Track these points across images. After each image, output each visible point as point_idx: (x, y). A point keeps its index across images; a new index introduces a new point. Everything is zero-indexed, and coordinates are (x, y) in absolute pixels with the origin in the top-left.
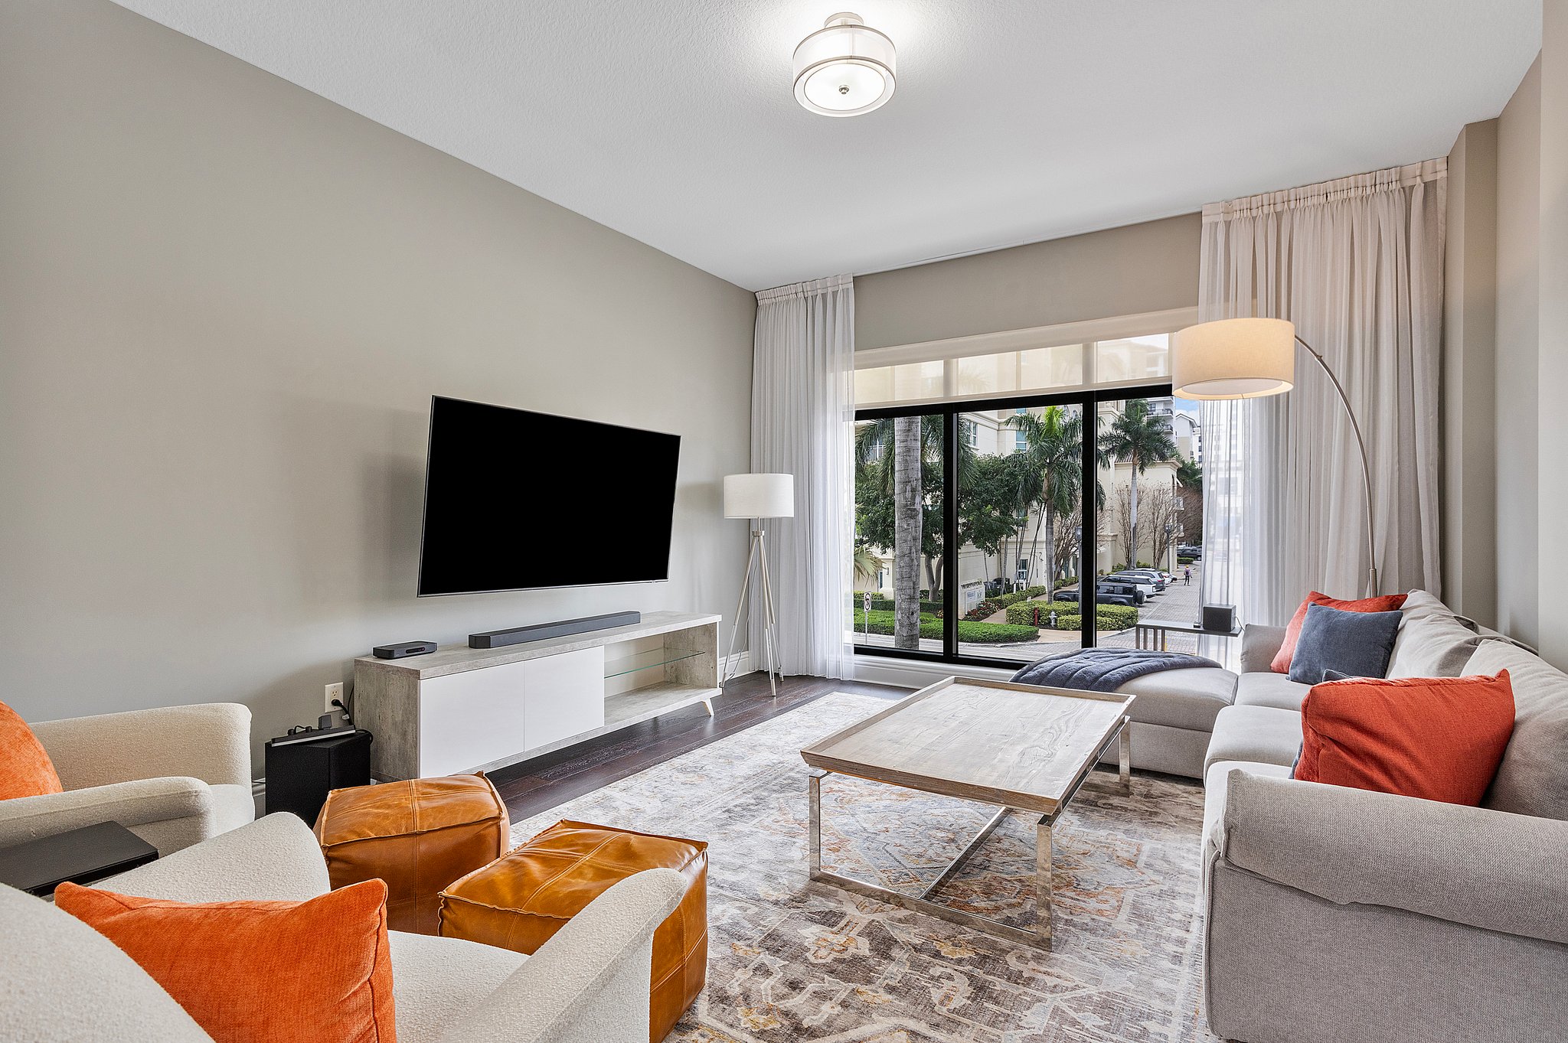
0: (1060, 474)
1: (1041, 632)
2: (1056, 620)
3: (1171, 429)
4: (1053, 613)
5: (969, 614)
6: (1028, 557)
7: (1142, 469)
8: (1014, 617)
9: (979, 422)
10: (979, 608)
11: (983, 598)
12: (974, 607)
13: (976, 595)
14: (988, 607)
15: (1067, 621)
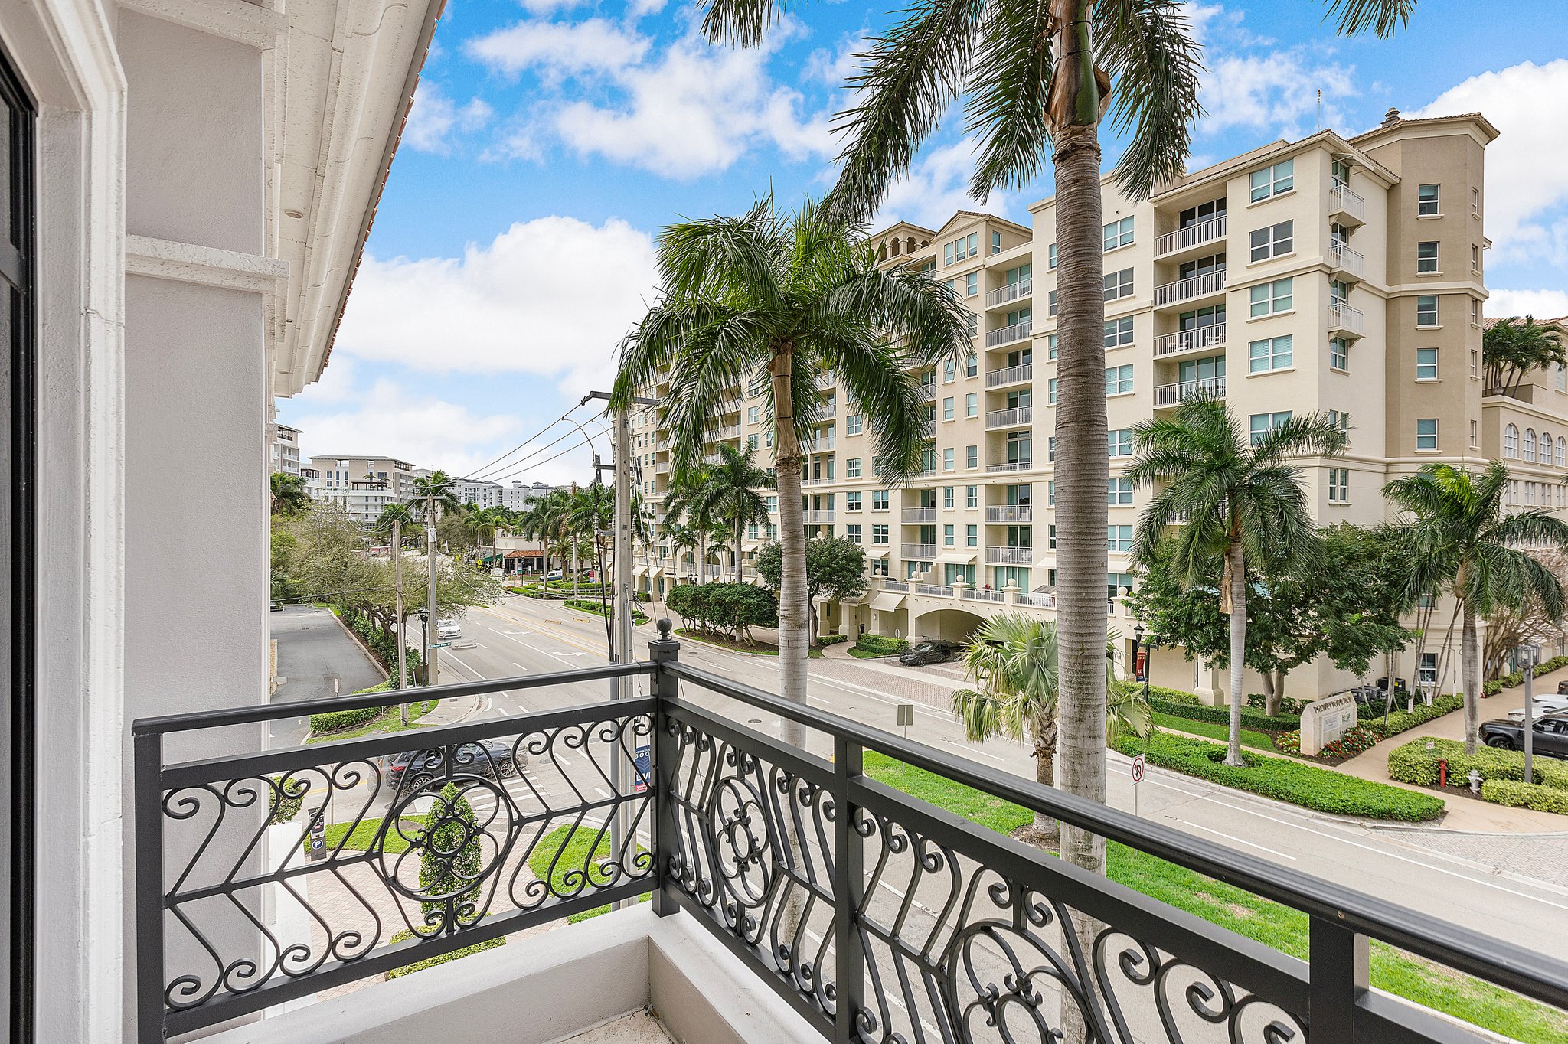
0: (1484, 567)
1: (1452, 802)
2: (1480, 784)
4: (1475, 772)
5: (1327, 748)
6: (1437, 650)
8: (1402, 770)
9: (1353, 467)
10: (1345, 739)
11: (1353, 721)
12: (1337, 738)
13: (1341, 719)
14: (1361, 738)
15: (1501, 792)
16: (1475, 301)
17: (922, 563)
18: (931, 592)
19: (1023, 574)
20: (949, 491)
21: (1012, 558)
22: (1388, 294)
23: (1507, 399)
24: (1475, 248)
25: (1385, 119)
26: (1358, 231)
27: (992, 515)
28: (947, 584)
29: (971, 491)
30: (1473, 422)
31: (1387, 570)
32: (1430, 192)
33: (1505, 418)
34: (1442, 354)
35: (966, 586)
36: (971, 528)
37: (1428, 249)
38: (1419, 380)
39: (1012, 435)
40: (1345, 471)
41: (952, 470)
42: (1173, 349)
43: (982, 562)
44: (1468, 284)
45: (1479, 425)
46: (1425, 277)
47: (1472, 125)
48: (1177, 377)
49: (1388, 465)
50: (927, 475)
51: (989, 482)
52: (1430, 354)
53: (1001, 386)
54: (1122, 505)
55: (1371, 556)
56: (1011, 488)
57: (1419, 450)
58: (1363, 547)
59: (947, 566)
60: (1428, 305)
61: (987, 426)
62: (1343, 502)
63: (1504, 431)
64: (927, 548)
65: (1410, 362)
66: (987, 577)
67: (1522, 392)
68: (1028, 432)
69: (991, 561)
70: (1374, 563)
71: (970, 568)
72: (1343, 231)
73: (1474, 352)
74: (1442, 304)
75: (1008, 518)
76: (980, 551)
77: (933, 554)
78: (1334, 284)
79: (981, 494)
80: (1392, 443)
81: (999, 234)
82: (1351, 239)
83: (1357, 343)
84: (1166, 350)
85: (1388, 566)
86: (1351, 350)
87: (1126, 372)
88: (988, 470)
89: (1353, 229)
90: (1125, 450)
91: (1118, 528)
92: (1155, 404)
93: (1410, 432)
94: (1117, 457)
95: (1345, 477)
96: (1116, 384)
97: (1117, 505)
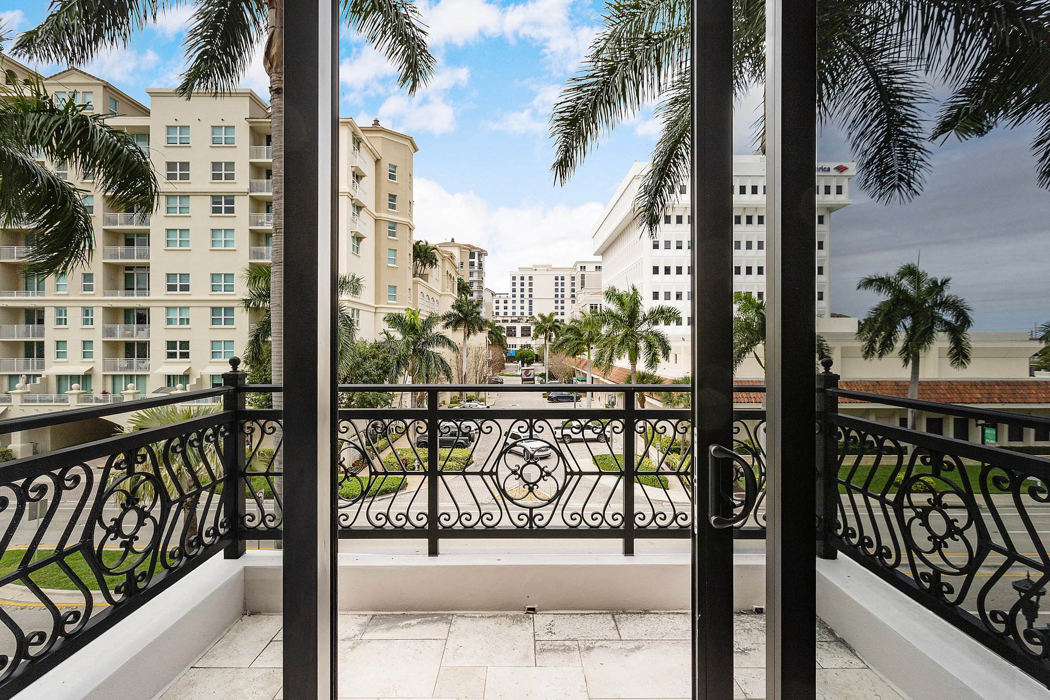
3: (482, 298)
5: (353, 465)
7: (469, 335)
9: (362, 309)
16: (410, 229)
17: (28, 376)
18: (40, 401)
19: (141, 381)
20: (61, 311)
21: (130, 367)
22: (376, 217)
23: (420, 280)
24: (410, 203)
25: (373, 123)
26: (363, 178)
27: (109, 332)
28: (59, 392)
29: (87, 311)
30: (409, 289)
31: (382, 364)
32: (393, 168)
33: (420, 289)
34: (398, 253)
35: (83, 393)
36: (87, 344)
37: (393, 197)
38: (389, 265)
39: (129, 268)
40: (358, 310)
41: (66, 293)
42: (262, 224)
43: (99, 371)
44: (407, 220)
45: (412, 290)
46: (392, 212)
47: (409, 141)
48: (264, 243)
49: (376, 308)
50: (33, 295)
51: (106, 305)
52: (393, 252)
53: (118, 227)
54: (226, 326)
55: (374, 357)
56: (128, 312)
57: (389, 302)
58: (370, 353)
59: (59, 378)
60: (393, 225)
61: (104, 258)
62: (357, 327)
63: (420, 296)
64: (33, 362)
65: (385, 255)
66: (104, 384)
67: (424, 277)
68: (146, 267)
69: (108, 370)
70: (376, 361)
71: (86, 378)
72: (357, 177)
73: (410, 255)
74: (398, 226)
75: (124, 335)
76: (97, 362)
77: (42, 366)
78: (353, 205)
79: (98, 316)
80: (378, 298)
81: (116, 101)
82: (361, 182)
83: (363, 240)
84: (257, 224)
85: (382, 362)
86: (361, 244)
87: (229, 234)
88: (104, 295)
89: (362, 177)
90: (229, 288)
91: (223, 342)
92: (250, 259)
93: (385, 292)
94: (223, 292)
95: (358, 314)
96: (221, 241)
97: (223, 326)
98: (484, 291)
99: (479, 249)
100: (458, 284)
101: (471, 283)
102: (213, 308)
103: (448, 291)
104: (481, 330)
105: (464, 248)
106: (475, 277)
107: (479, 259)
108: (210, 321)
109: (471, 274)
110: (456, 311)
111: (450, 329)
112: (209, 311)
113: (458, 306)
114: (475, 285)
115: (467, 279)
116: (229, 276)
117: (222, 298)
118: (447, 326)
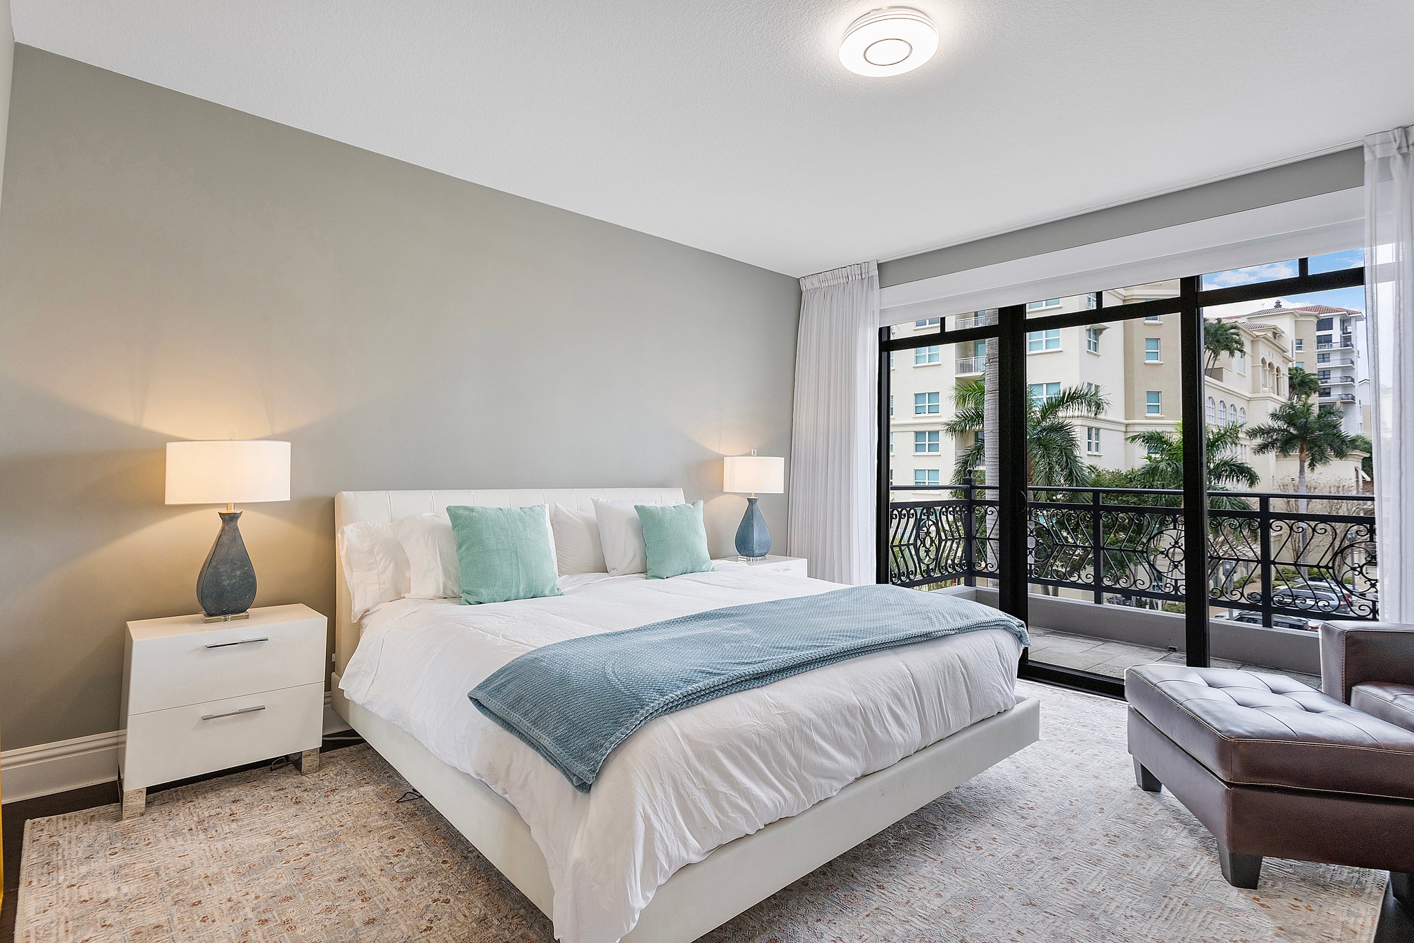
3: (1353, 398)
7: (1312, 465)
9: (1103, 427)
22: (1125, 297)
23: (1207, 378)
33: (1207, 392)
34: (1162, 343)
38: (1147, 362)
40: (1098, 429)
48: (972, 352)
49: (1127, 425)
52: (1154, 343)
54: (931, 454)
57: (1148, 415)
62: (1097, 453)
65: (1140, 348)
67: (1217, 374)
80: (1129, 409)
83: (1104, 332)
86: (1101, 337)
90: (933, 410)
91: (927, 471)
92: (957, 373)
93: (1141, 401)
94: (927, 414)
95: (1097, 434)
96: (926, 355)
97: (927, 453)
98: (1356, 384)
99: (1343, 310)
100: (1291, 378)
101: (1325, 374)
102: (917, 433)
103: (1267, 391)
104: (1340, 454)
105: (1302, 315)
106: (1335, 361)
107: (1344, 329)
108: (913, 447)
109: (1323, 357)
110: (1280, 424)
111: (1271, 455)
112: (913, 434)
113: (1290, 416)
114: (1335, 378)
115: (1312, 367)
116: (934, 395)
117: (927, 421)
118: (1262, 448)
